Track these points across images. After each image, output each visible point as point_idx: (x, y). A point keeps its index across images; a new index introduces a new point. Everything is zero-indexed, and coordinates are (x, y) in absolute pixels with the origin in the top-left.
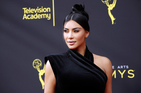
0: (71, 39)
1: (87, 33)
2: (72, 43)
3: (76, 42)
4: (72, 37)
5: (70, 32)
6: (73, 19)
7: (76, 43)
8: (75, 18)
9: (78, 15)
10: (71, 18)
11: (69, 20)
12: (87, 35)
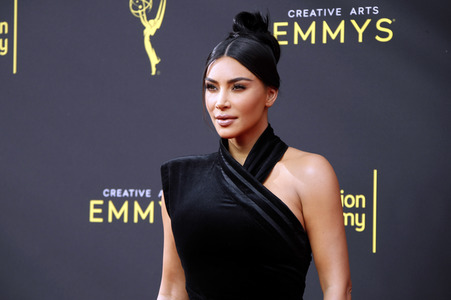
0: (224, 108)
1: (272, 93)
2: (227, 121)
3: (236, 118)
4: (227, 104)
5: (222, 89)
6: (230, 55)
7: (237, 121)
8: (238, 51)
9: (246, 44)
10: (224, 50)
11: (220, 54)
12: (272, 99)
